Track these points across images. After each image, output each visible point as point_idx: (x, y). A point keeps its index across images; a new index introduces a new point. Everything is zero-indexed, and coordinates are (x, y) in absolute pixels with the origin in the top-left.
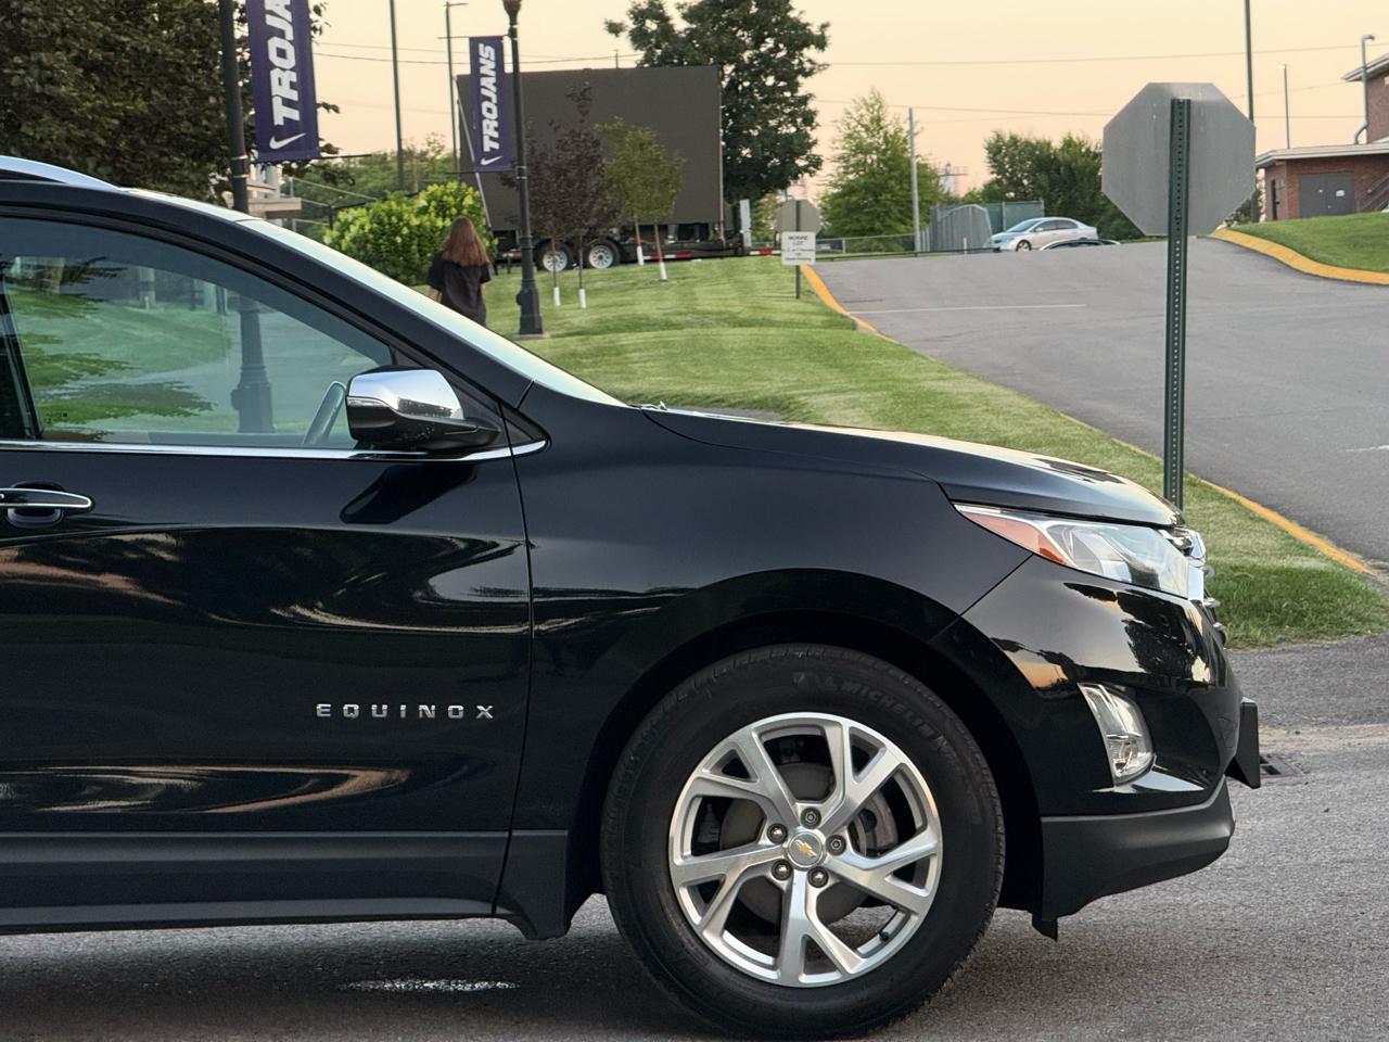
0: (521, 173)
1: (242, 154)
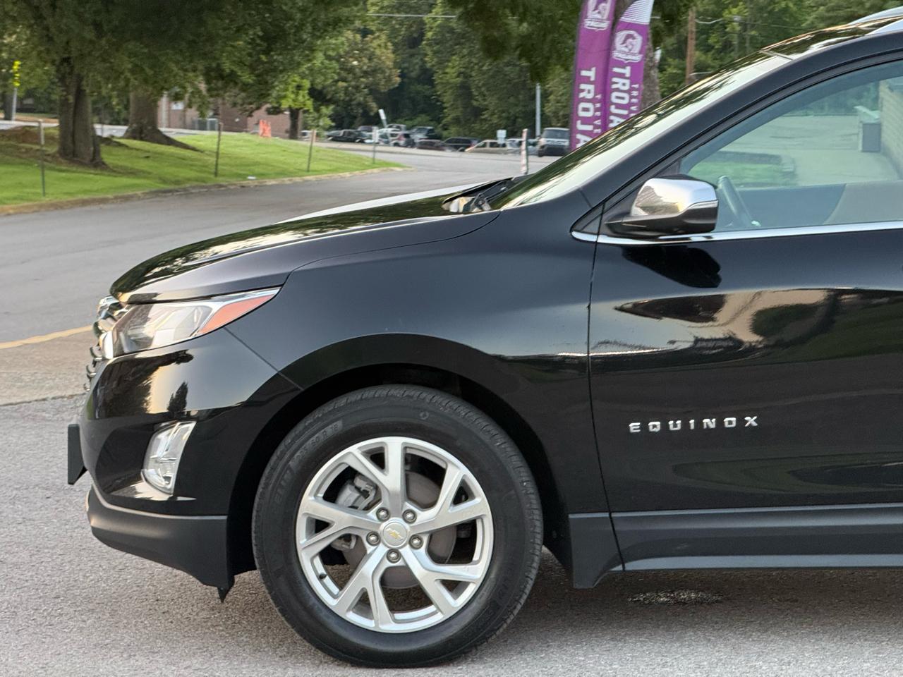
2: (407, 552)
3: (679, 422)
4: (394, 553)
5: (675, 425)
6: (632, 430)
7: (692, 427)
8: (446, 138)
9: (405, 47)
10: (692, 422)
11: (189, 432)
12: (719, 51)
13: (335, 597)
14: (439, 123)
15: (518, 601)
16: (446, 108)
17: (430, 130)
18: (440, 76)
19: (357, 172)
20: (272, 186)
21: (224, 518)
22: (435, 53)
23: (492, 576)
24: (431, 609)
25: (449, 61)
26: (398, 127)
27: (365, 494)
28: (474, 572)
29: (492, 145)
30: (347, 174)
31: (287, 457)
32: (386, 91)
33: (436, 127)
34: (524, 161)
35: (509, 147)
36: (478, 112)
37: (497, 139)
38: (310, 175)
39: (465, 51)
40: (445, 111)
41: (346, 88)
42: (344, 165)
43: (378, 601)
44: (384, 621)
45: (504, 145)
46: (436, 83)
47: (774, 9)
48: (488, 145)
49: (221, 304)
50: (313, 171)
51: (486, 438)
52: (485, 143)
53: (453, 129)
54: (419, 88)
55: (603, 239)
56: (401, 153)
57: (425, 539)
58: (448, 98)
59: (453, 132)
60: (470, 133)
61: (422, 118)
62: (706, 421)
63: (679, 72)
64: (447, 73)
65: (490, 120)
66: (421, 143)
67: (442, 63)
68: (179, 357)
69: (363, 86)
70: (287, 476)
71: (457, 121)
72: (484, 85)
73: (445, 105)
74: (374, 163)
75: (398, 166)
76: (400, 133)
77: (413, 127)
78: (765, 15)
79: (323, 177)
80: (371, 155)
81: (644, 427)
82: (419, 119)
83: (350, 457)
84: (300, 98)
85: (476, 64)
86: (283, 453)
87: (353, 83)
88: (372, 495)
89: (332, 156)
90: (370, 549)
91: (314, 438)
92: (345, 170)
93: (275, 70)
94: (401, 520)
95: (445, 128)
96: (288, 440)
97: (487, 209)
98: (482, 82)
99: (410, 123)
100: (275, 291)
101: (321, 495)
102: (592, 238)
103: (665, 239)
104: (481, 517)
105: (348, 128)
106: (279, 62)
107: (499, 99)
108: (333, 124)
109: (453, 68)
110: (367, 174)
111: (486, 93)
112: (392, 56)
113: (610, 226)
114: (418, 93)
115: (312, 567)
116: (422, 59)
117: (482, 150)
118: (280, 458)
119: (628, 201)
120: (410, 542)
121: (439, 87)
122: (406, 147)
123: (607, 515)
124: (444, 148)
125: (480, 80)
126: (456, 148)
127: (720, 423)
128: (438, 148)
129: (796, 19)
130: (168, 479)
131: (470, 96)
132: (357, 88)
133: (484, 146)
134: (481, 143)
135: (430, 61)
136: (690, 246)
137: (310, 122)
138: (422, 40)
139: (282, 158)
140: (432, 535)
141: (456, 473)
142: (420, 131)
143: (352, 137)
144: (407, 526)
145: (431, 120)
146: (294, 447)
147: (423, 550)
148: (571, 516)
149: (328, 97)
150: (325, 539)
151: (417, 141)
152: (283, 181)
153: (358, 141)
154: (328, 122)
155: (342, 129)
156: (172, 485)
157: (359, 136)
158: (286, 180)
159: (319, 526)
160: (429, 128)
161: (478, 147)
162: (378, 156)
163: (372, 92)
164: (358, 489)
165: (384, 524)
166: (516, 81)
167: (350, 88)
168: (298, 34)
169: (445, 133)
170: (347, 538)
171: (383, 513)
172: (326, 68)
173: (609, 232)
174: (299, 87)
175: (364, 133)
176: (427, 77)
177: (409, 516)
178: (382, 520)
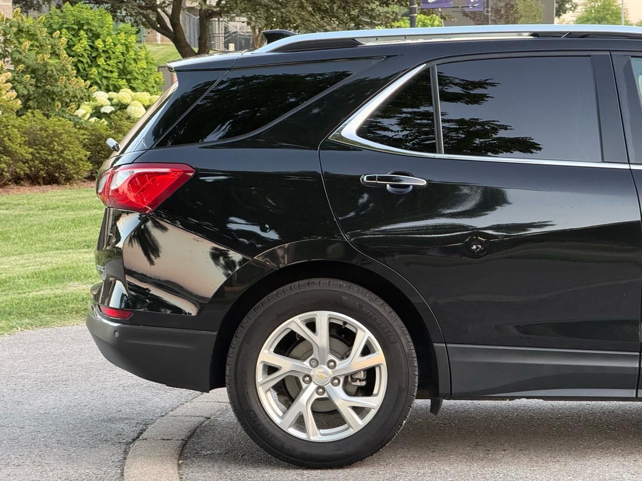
0: (488, 12)
1: (415, 5)
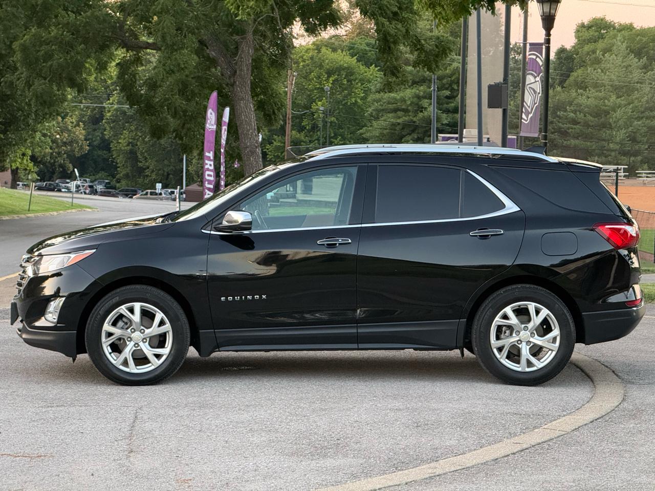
2: (141, 344)
3: (239, 297)
4: (137, 344)
5: (237, 298)
6: (222, 300)
7: (243, 299)
8: (119, 188)
9: (90, 124)
10: (243, 297)
11: (63, 301)
12: (309, 131)
13: (115, 360)
14: (114, 178)
15: (181, 361)
16: (119, 167)
17: (107, 183)
18: (115, 145)
19: (61, 212)
20: (7, 220)
21: (75, 332)
22: (111, 128)
23: (172, 352)
24: (150, 364)
25: (122, 134)
26: (86, 181)
27: (126, 323)
28: (165, 351)
29: (152, 194)
30: (55, 213)
31: (98, 310)
32: (79, 155)
33: (112, 181)
34: (178, 205)
35: (164, 195)
36: (141, 171)
37: (156, 189)
38: (30, 213)
39: (133, 128)
40: (119, 169)
41: (52, 154)
42: (52, 207)
43: (131, 362)
44: (133, 369)
45: (161, 194)
46: (112, 149)
47: (347, 103)
48: (149, 193)
49: (75, 255)
50: (33, 210)
51: (170, 303)
52: (147, 192)
53: (123, 182)
54: (100, 153)
55: (212, 232)
56: (89, 199)
57: (148, 339)
58: (120, 160)
59: (123, 184)
60: (136, 185)
61: (102, 174)
62: (248, 297)
63: (282, 145)
64: (120, 143)
65: (150, 176)
66: (101, 192)
67: (116, 135)
68: (58, 274)
69: (63, 152)
70: (99, 317)
71: (127, 176)
72: (146, 151)
73: (118, 165)
74: (72, 206)
75: (89, 208)
76: (86, 184)
77: (95, 180)
78: (341, 107)
79: (39, 214)
80: (70, 200)
81: (227, 299)
82: (100, 175)
83: (122, 310)
84: (25, 161)
85: (140, 137)
86: (97, 309)
87: (56, 150)
88: (129, 324)
89: (44, 201)
90: (128, 343)
91: (108, 303)
92: (53, 210)
93: (10, 144)
94: (139, 333)
95: (118, 181)
96: (99, 304)
97: (170, 222)
98: (145, 149)
99: (93, 178)
100: (94, 251)
101: (110, 324)
102: (209, 232)
103: (235, 233)
104: (168, 332)
105: (49, 181)
106: (12, 139)
107: (156, 161)
108: (39, 178)
109: (124, 139)
110: (68, 213)
111: (148, 157)
112: (83, 132)
113: (215, 228)
114: (99, 156)
115: (107, 350)
116: (102, 133)
117: (145, 197)
118: (96, 310)
119: (221, 219)
120: (142, 340)
121: (114, 153)
122: (91, 194)
123: (213, 330)
124: (118, 195)
125: (143, 148)
126: (126, 196)
127: (253, 297)
128: (113, 196)
129: (362, 109)
130: (54, 319)
131: (136, 160)
132: (59, 153)
133: (147, 194)
134: (145, 192)
135: (108, 134)
136: (244, 235)
137: (22, 176)
138: (103, 119)
139: (10, 202)
140: (151, 338)
141: (159, 315)
142: (100, 183)
143: (52, 187)
144: (142, 335)
145: (109, 176)
146: (101, 307)
147: (147, 343)
148: (200, 331)
149: (39, 159)
150: (112, 339)
151: (99, 190)
152: (14, 217)
153: (56, 190)
154: (35, 176)
155: (44, 182)
156: (55, 321)
157: (57, 186)
158: (16, 217)
159: (110, 335)
160: (107, 181)
161: (141, 195)
162: (75, 201)
163: (69, 156)
164: (123, 322)
165: (133, 334)
166: (169, 149)
167: (54, 154)
168: (26, 120)
169: (118, 185)
170: (120, 339)
171: (133, 330)
172: (42, 142)
173: (214, 230)
174: (24, 155)
175: (60, 184)
176: (105, 145)
177: (142, 331)
178: (132, 332)
